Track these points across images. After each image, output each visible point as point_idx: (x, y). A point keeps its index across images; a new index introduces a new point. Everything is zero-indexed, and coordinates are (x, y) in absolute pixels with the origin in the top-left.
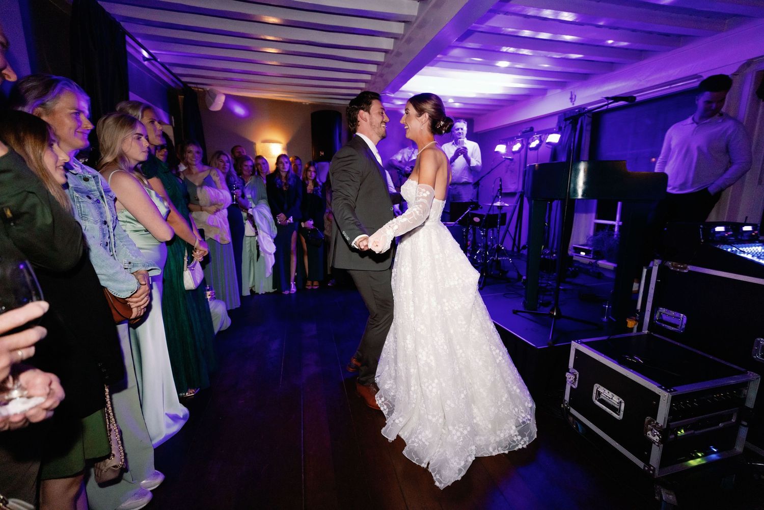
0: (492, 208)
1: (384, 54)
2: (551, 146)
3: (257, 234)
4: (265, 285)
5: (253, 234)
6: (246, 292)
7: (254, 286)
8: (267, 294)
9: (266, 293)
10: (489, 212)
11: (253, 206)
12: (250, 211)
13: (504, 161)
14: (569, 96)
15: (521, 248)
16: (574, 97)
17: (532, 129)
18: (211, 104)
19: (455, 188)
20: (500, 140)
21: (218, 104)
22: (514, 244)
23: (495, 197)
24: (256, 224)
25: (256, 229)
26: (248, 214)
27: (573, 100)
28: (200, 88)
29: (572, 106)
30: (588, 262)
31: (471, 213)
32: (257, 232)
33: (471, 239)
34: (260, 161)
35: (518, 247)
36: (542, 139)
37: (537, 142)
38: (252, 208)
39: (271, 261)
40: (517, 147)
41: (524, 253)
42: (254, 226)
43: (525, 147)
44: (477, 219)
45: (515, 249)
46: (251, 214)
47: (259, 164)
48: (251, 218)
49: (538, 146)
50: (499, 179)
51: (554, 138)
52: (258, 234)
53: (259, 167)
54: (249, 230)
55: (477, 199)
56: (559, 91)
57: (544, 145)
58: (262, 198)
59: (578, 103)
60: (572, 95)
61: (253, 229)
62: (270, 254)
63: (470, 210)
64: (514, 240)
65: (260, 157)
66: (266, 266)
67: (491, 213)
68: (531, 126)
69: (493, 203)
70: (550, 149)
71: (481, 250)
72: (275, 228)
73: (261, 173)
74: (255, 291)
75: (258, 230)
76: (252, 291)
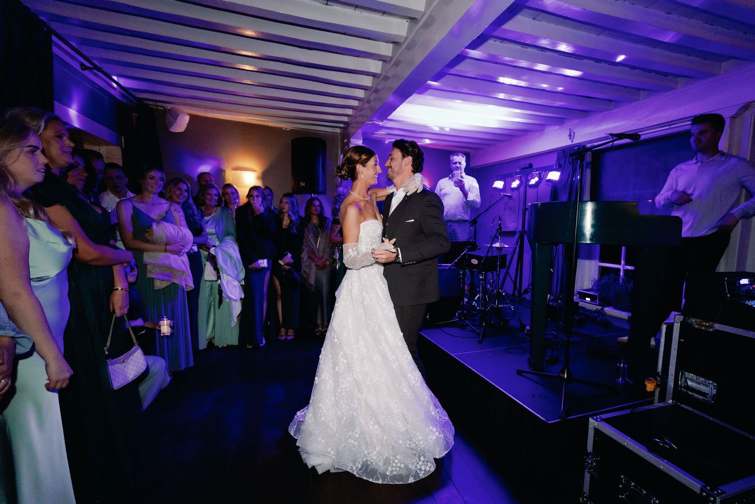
0: (491, 250)
1: (371, 78)
2: (550, 184)
3: (219, 277)
4: (228, 336)
5: (214, 278)
6: (203, 345)
7: (214, 338)
8: (230, 347)
9: (228, 346)
10: (487, 253)
11: (217, 243)
12: (212, 251)
13: (503, 198)
14: (568, 133)
15: (522, 292)
16: (572, 134)
17: (531, 166)
18: (172, 124)
19: (450, 226)
20: (498, 176)
21: (181, 124)
22: (515, 288)
23: (494, 238)
24: (219, 266)
25: (218, 273)
26: (210, 254)
27: (572, 137)
28: (161, 107)
29: (571, 144)
30: (595, 309)
31: (469, 254)
32: (220, 276)
33: (468, 282)
34: (229, 190)
35: (520, 291)
36: (542, 176)
37: (536, 179)
38: (214, 246)
39: (237, 308)
40: (515, 184)
41: (526, 297)
42: (216, 269)
44: (474, 262)
45: (516, 294)
46: (214, 254)
47: (228, 194)
48: (213, 259)
49: (537, 183)
50: (498, 217)
51: (554, 176)
52: (220, 279)
53: (227, 197)
54: (209, 273)
55: (475, 239)
56: (557, 127)
57: (543, 182)
58: (228, 234)
59: (577, 140)
60: (570, 133)
61: (214, 272)
62: (236, 301)
63: (468, 251)
64: (515, 283)
65: (230, 186)
66: (231, 315)
67: (490, 254)
68: (530, 162)
69: (492, 245)
70: (551, 187)
71: (480, 296)
72: (242, 269)
73: (230, 205)
74: (214, 344)
75: (221, 274)
76: (211, 343)
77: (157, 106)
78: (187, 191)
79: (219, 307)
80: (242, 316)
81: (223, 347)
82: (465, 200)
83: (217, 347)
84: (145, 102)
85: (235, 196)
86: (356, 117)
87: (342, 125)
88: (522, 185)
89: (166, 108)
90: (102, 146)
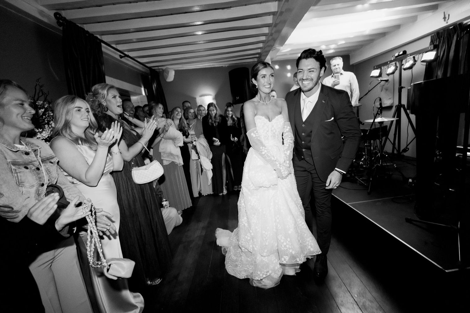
2: (425, 64)
3: (199, 158)
4: (207, 190)
5: (197, 158)
6: (196, 195)
7: (201, 191)
9: (208, 195)
10: (371, 127)
11: (196, 139)
13: (380, 82)
14: (442, 16)
15: (401, 151)
16: (447, 16)
17: (405, 52)
18: (167, 78)
20: (374, 67)
21: (171, 77)
22: (394, 148)
23: (376, 115)
24: (198, 151)
25: (198, 155)
26: (193, 145)
27: (447, 19)
28: (161, 69)
29: (446, 25)
32: (199, 157)
35: (399, 150)
36: (416, 59)
37: (411, 62)
38: (195, 141)
39: (210, 174)
40: (391, 70)
43: (398, 69)
45: (395, 152)
46: (195, 145)
49: (412, 65)
50: (379, 98)
51: (430, 56)
52: (200, 158)
54: (194, 156)
56: (430, 14)
57: (418, 63)
58: (201, 134)
59: (453, 20)
60: (445, 15)
61: (196, 155)
62: (209, 170)
64: (394, 144)
65: (201, 106)
66: (207, 178)
68: (404, 50)
69: (374, 120)
70: (425, 66)
71: (366, 157)
72: (210, 152)
74: (201, 194)
75: (200, 156)
76: (200, 194)
77: (159, 69)
79: (202, 174)
81: (206, 195)
83: (203, 195)
86: (265, 48)
87: (258, 56)
88: (397, 69)
89: (163, 69)
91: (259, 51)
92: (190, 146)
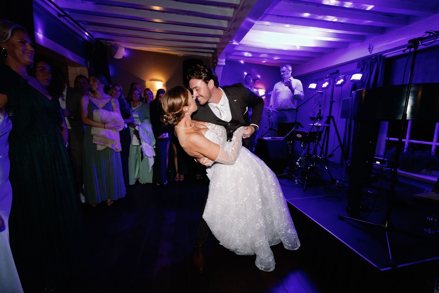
2: (354, 83)
3: (140, 144)
4: (147, 178)
5: (138, 144)
6: (132, 182)
7: (139, 178)
8: (148, 184)
9: (147, 183)
10: (311, 130)
11: (140, 124)
12: (137, 128)
13: (317, 94)
14: (368, 47)
15: (328, 156)
16: (371, 47)
17: (338, 72)
18: (115, 54)
19: (283, 113)
20: (312, 80)
22: (322, 153)
24: (140, 137)
25: (140, 141)
26: (135, 129)
27: (371, 50)
28: (109, 44)
29: (370, 54)
31: (296, 131)
32: (141, 143)
35: (325, 155)
36: (346, 78)
37: (342, 80)
38: (138, 125)
39: (152, 162)
40: (325, 85)
41: (329, 160)
42: (139, 139)
43: (331, 84)
44: (299, 136)
46: (137, 129)
48: (137, 133)
49: (342, 83)
51: (357, 77)
52: (141, 145)
54: (135, 141)
56: (359, 44)
57: (347, 82)
58: (146, 118)
59: (374, 52)
60: (370, 46)
61: (138, 141)
62: (151, 158)
63: (295, 129)
65: (148, 90)
66: (148, 165)
68: (337, 69)
69: (314, 124)
70: (352, 85)
71: (301, 158)
72: (154, 139)
73: (148, 101)
74: (139, 182)
75: (142, 142)
76: (137, 181)
77: (107, 43)
78: (120, 91)
79: (142, 161)
80: (154, 166)
81: (144, 184)
82: (292, 95)
83: (141, 183)
84: (101, 41)
85: (151, 96)
87: (213, 51)
89: (112, 44)
90: (78, 67)
91: (215, 46)
92: (132, 129)
